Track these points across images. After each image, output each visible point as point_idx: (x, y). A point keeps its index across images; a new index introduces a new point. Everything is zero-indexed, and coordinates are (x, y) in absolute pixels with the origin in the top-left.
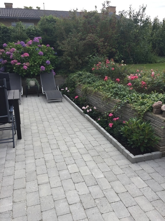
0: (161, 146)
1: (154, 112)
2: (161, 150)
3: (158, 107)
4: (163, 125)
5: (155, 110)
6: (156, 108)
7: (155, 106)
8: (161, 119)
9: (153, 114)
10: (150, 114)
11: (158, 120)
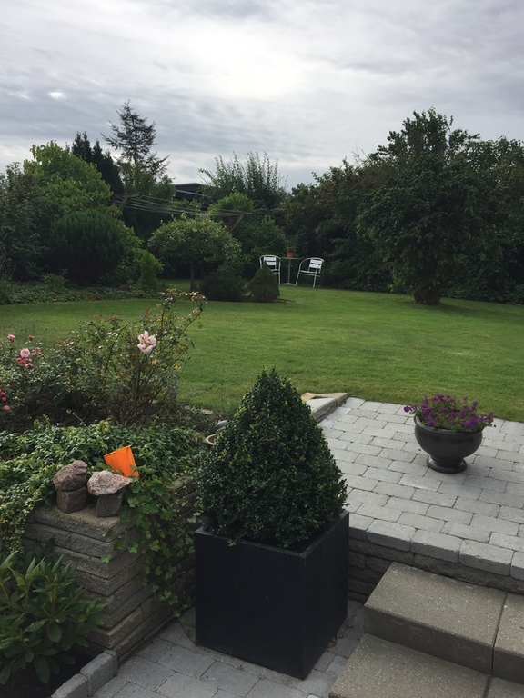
0: (108, 629)
1: (65, 506)
2: (111, 644)
3: (75, 485)
4: (104, 548)
5: (65, 497)
6: (67, 491)
7: (64, 482)
8: (93, 529)
9: (62, 514)
10: (48, 516)
11: (85, 532)
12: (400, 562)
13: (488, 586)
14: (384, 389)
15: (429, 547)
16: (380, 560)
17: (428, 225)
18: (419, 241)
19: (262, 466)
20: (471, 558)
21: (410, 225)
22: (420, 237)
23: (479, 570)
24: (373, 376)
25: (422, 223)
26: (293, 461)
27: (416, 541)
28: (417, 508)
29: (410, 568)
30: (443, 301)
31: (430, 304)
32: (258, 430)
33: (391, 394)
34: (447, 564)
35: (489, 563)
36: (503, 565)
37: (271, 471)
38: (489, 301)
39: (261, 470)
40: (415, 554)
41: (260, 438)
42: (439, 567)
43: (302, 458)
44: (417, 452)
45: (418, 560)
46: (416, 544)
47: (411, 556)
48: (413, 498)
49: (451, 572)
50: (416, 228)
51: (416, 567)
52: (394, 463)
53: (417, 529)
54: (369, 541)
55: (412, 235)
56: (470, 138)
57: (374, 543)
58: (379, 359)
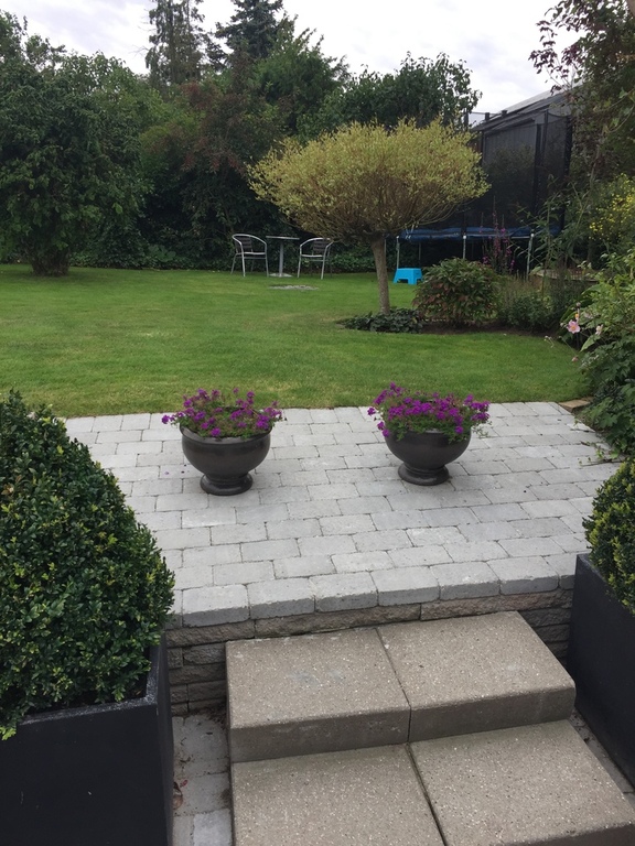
12: (237, 638)
13: (352, 627)
14: (86, 397)
15: (274, 605)
16: (206, 647)
17: (41, 163)
18: (31, 187)
19: (45, 576)
20: (330, 600)
21: (14, 164)
22: (32, 180)
23: (341, 612)
24: (55, 381)
25: (31, 160)
26: (99, 548)
27: (257, 603)
28: (226, 554)
29: (252, 641)
30: (72, 269)
31: (56, 275)
32: (21, 512)
33: (99, 402)
34: (301, 618)
35: (354, 599)
36: (370, 595)
37: (64, 579)
38: (122, 268)
39: (44, 583)
40: (255, 621)
41: (28, 525)
42: (290, 626)
43: (112, 540)
44: (182, 476)
45: (263, 626)
46: (257, 607)
47: (250, 625)
48: (215, 542)
49: (307, 626)
50: (24, 168)
51: (260, 637)
52: (159, 499)
53: (245, 585)
54: (188, 627)
55: (20, 177)
56: (53, 50)
57: (196, 627)
58: (48, 356)
